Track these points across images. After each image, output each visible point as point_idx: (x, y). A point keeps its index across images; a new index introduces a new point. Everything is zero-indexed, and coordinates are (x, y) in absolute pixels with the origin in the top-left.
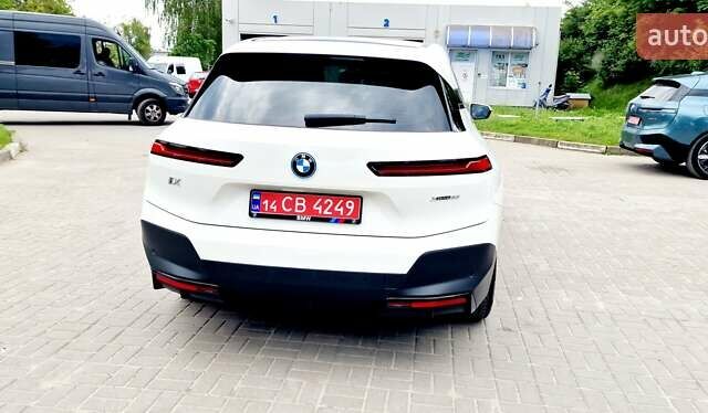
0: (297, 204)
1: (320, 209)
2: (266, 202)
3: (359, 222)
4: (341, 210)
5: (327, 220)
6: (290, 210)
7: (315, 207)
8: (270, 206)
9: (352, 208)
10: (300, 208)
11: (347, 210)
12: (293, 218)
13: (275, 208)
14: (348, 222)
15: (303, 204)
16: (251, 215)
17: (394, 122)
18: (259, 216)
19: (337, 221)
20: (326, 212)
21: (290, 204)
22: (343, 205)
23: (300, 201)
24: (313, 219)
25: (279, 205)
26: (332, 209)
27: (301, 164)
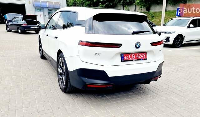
0: (133, 56)
1: (138, 57)
2: (125, 57)
3: (147, 59)
4: (143, 56)
5: (140, 60)
6: (131, 58)
7: (137, 57)
8: (126, 58)
9: (145, 55)
10: (134, 57)
11: (144, 56)
12: (133, 60)
13: (128, 58)
14: (145, 59)
15: (134, 56)
16: (122, 61)
17: (149, 32)
18: (124, 61)
19: (142, 60)
20: (139, 58)
21: (131, 57)
22: (143, 55)
23: (133, 55)
24: (137, 60)
25: (128, 57)
26: (141, 57)
27: (138, 45)
